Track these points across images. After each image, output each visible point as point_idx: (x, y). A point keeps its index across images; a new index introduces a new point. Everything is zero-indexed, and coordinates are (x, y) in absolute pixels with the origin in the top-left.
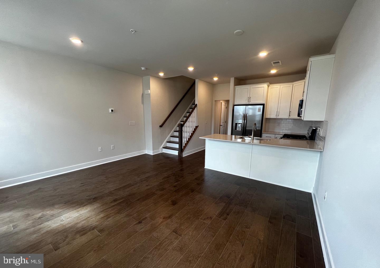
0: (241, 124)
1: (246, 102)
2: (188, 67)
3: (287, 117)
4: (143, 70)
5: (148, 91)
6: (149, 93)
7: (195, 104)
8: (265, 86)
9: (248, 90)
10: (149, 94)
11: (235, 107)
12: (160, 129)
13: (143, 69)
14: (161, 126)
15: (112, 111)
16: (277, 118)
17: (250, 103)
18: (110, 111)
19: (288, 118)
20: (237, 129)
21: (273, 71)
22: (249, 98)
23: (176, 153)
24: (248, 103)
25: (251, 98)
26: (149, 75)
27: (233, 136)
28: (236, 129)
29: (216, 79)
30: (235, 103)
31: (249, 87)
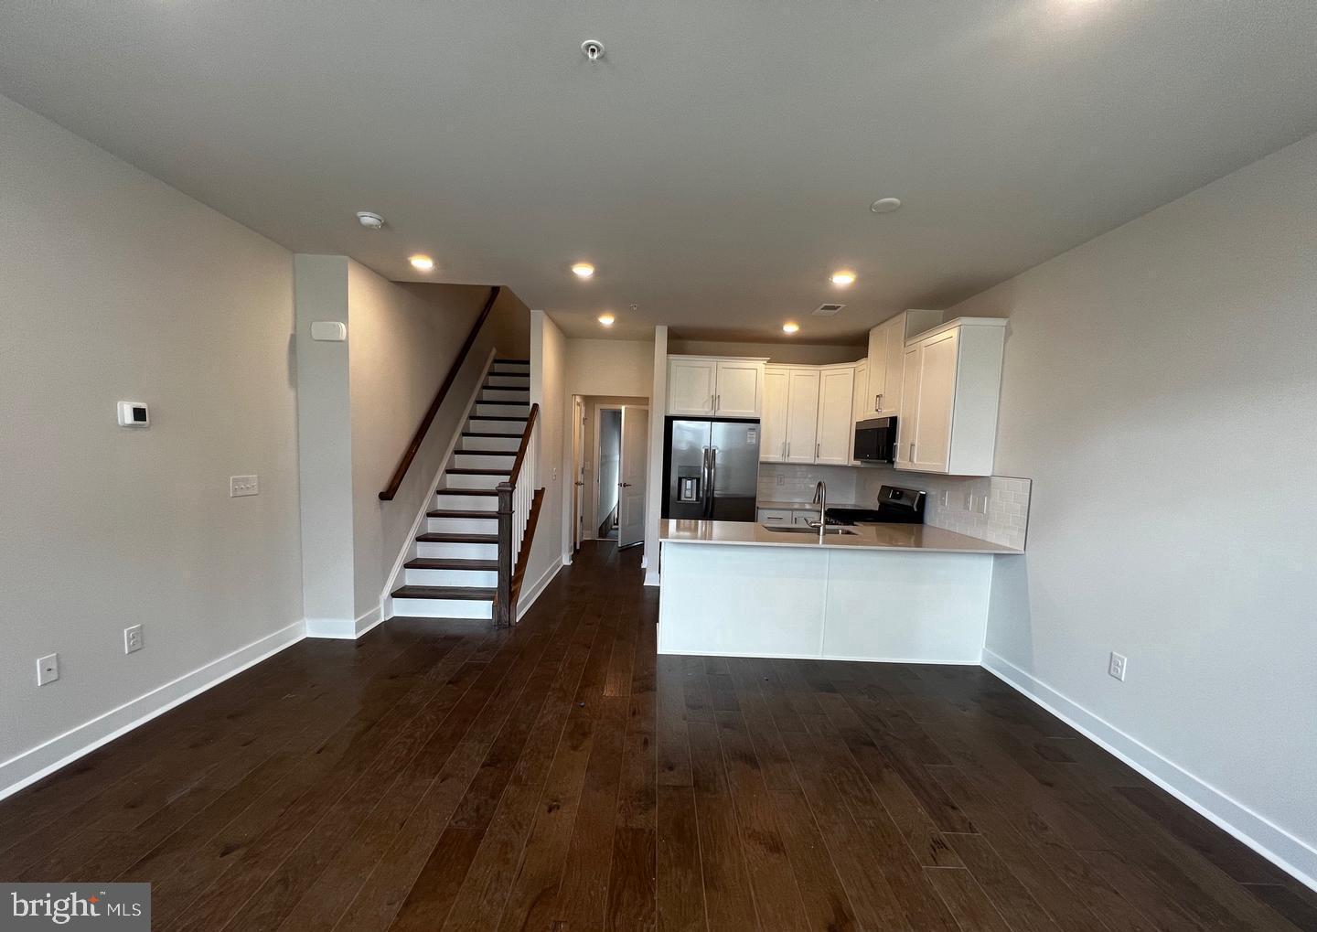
0: (695, 481)
1: (707, 410)
2: (574, 262)
3: (809, 459)
4: (369, 228)
5: (338, 330)
6: (344, 338)
7: (528, 404)
8: (759, 365)
9: (710, 371)
10: (343, 345)
11: (675, 423)
12: (382, 508)
13: (368, 219)
14: (386, 496)
15: (139, 414)
16: (787, 461)
17: (720, 414)
18: (128, 418)
19: (812, 461)
20: (683, 498)
21: (790, 328)
22: (715, 400)
23: (481, 611)
24: (711, 414)
25: (721, 399)
26: (345, 254)
27: (673, 523)
28: (679, 498)
29: (607, 321)
30: (672, 413)
31: (714, 364)
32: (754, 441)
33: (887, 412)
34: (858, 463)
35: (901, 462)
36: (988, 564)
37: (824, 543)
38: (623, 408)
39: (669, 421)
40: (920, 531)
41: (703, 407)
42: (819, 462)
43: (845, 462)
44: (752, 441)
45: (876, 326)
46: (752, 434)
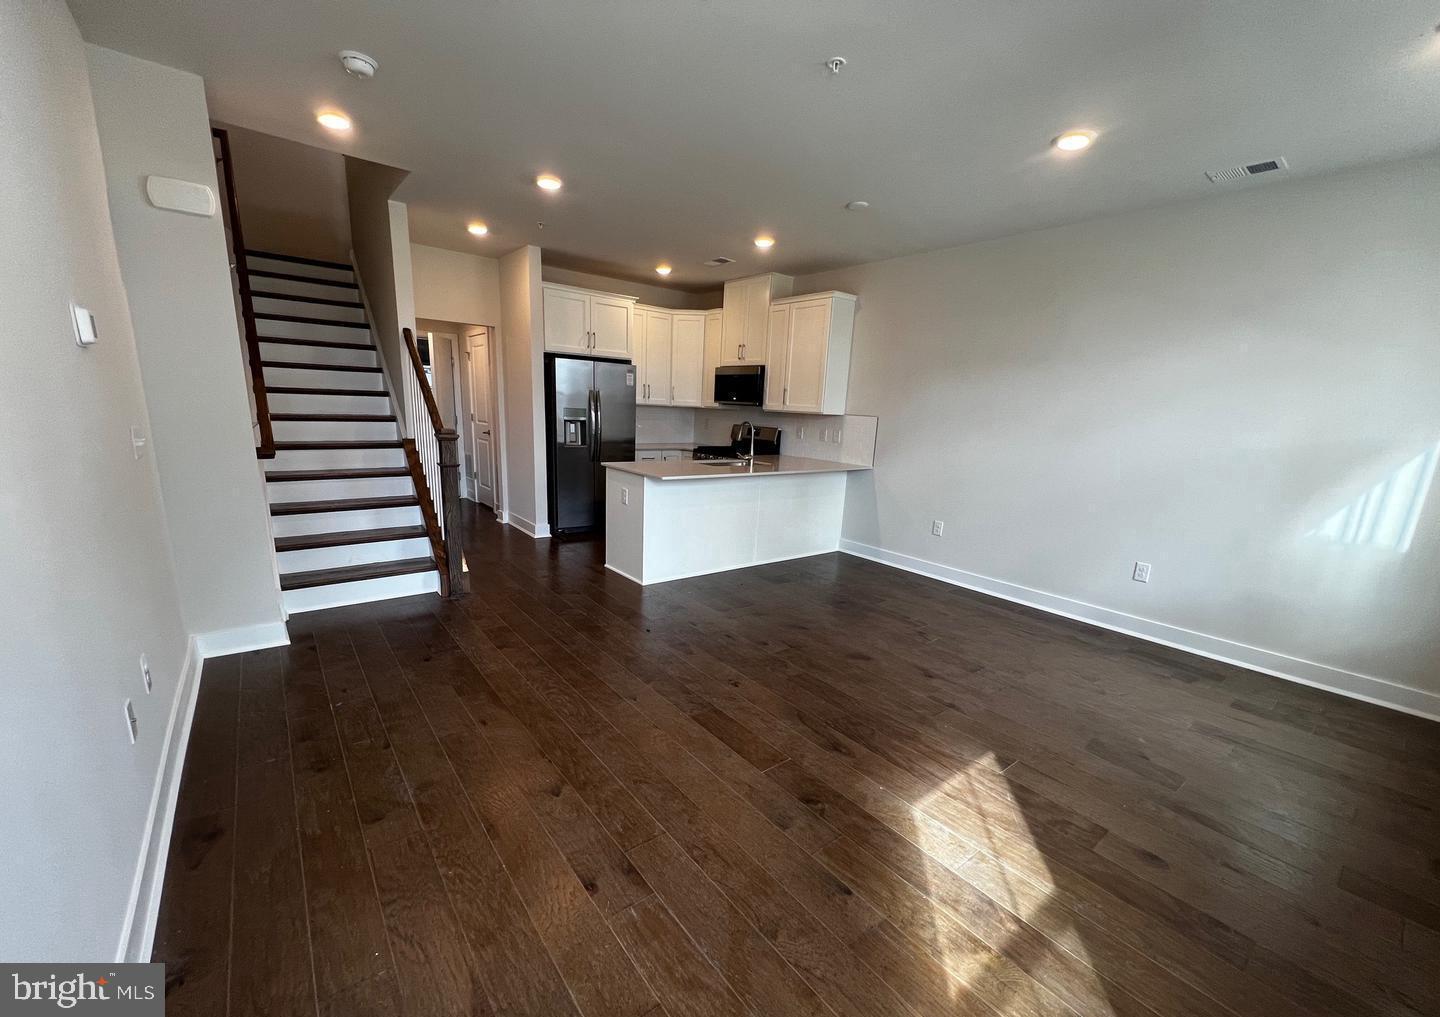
0: (579, 424)
3: (666, 401)
8: (629, 303)
11: (558, 361)
14: (264, 452)
16: (647, 403)
17: (596, 353)
19: (667, 404)
20: (568, 444)
21: (664, 271)
22: (591, 335)
24: (586, 352)
25: (600, 337)
29: (478, 230)
30: (552, 348)
31: (587, 298)
32: (632, 383)
33: (752, 359)
34: (716, 405)
35: (771, 403)
36: (843, 479)
37: (754, 471)
38: (430, 336)
39: (550, 359)
40: (778, 459)
41: (579, 345)
42: (674, 404)
43: (698, 404)
44: (630, 383)
45: (731, 280)
46: (630, 376)
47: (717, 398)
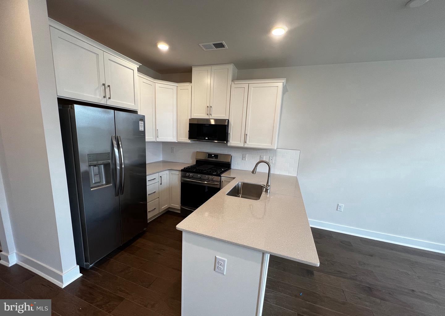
1: (99, 97)
8: (135, 67)
9: (98, 58)
17: (110, 104)
21: (163, 47)
22: (106, 89)
24: (103, 102)
25: (111, 89)
31: (100, 52)
32: (143, 129)
33: (218, 116)
41: (95, 95)
42: (158, 140)
43: (174, 140)
44: (141, 129)
45: (196, 66)
46: (141, 123)
47: (190, 137)
